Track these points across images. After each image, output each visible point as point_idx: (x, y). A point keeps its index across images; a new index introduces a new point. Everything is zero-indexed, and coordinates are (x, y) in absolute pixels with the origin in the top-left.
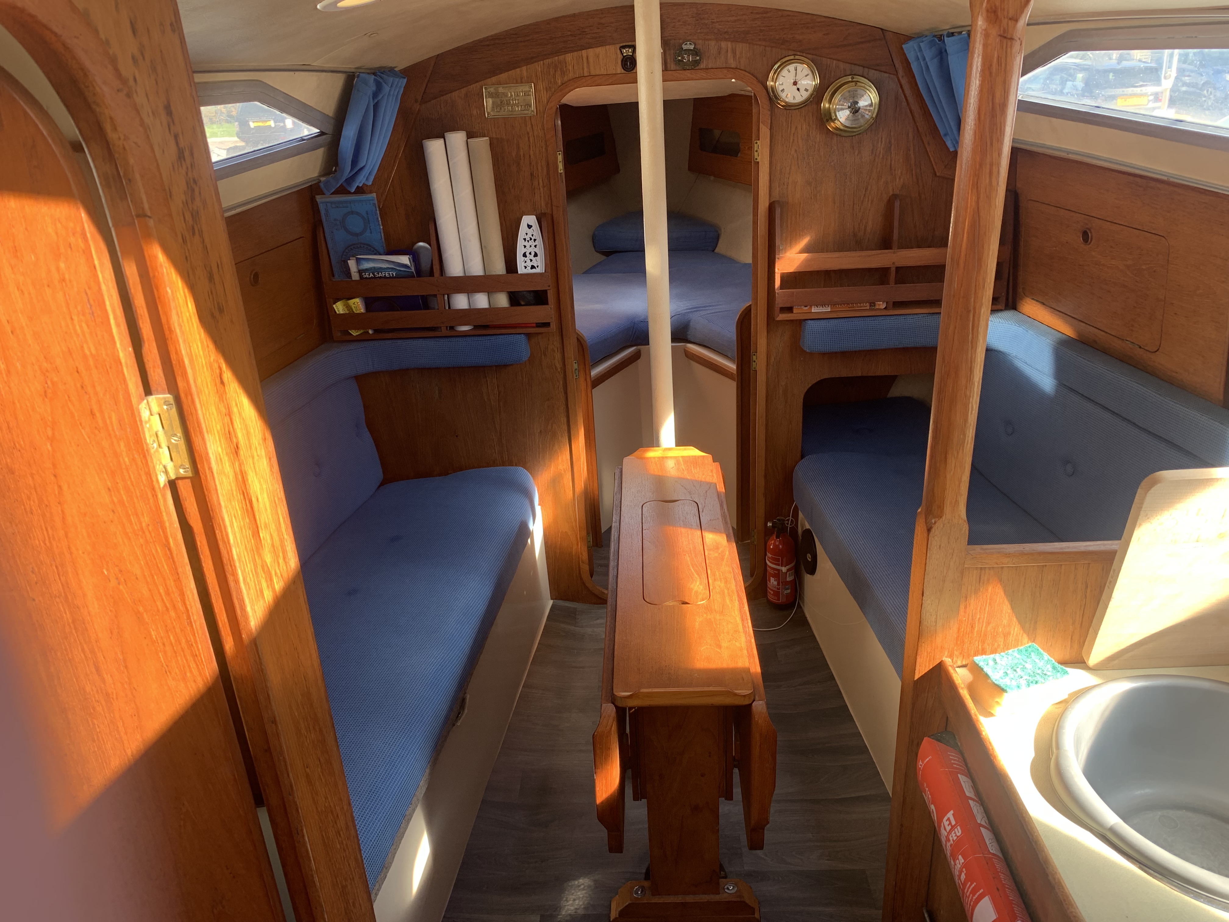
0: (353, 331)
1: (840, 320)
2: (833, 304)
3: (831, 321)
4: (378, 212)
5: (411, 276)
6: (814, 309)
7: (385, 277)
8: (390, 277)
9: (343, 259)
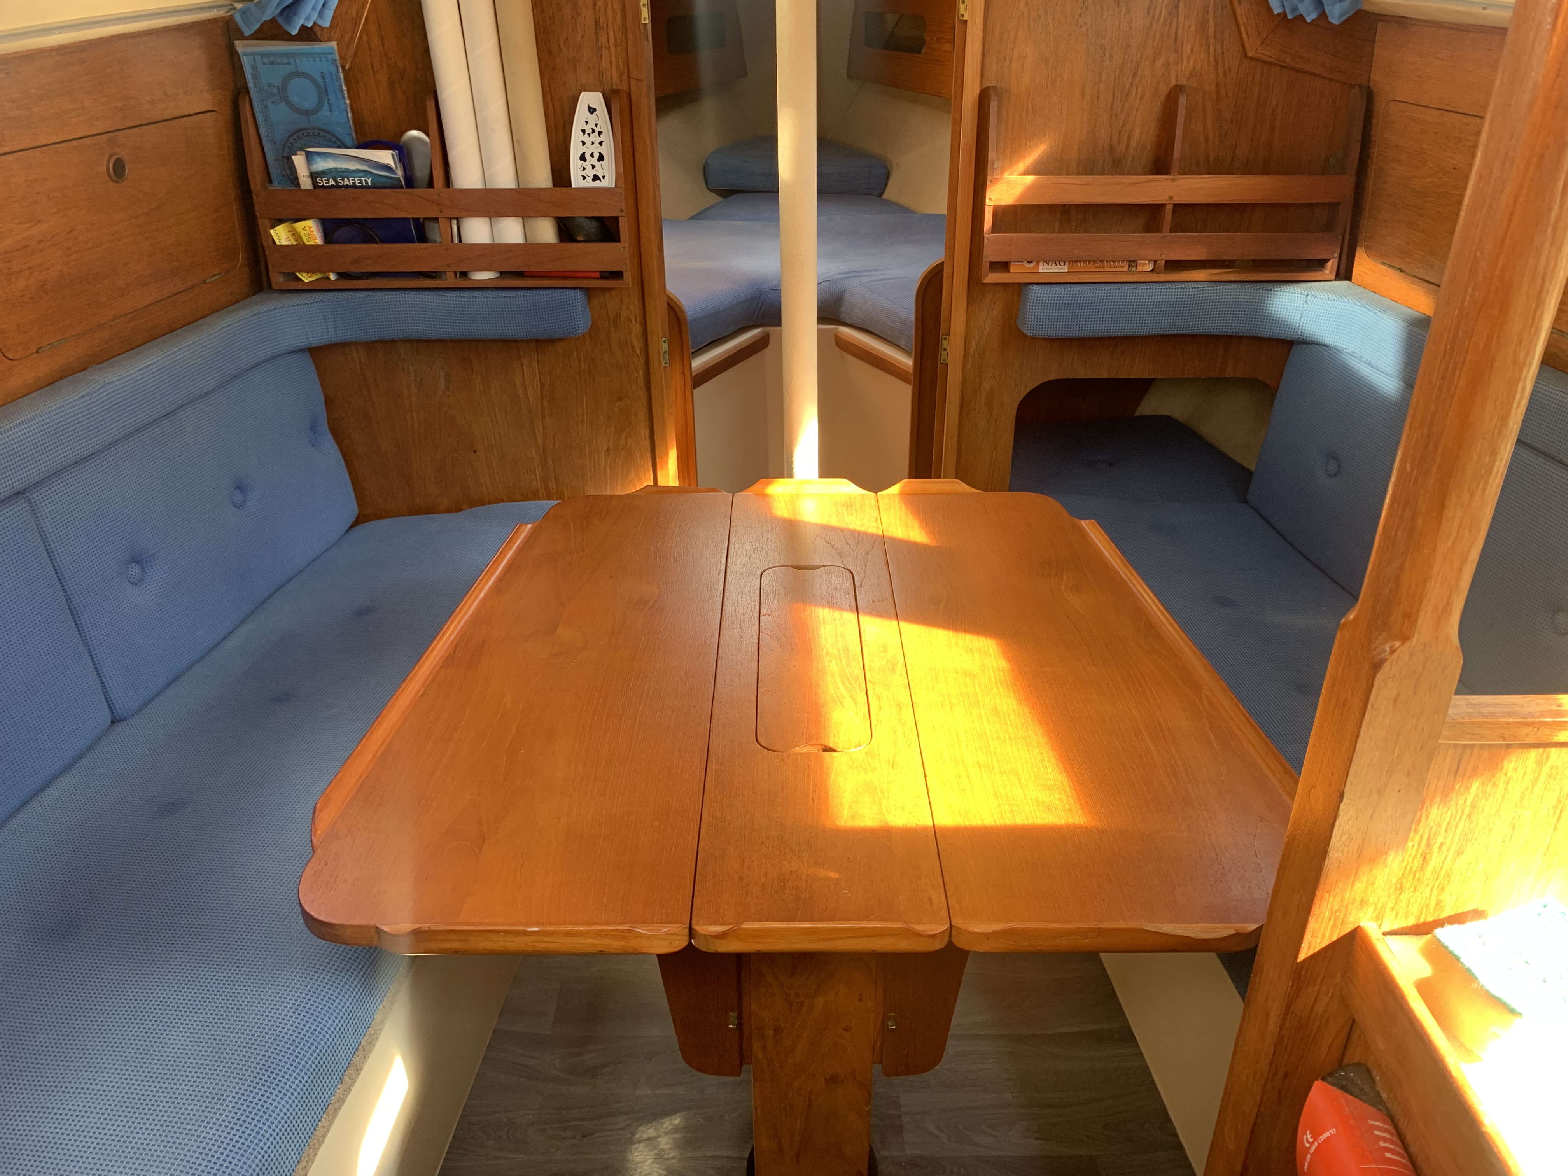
0: (305, 274)
1: (1082, 287)
2: (1073, 261)
3: (1070, 288)
4: (342, 75)
5: (395, 185)
6: (1043, 268)
7: (354, 186)
8: (362, 187)
9: (285, 155)
